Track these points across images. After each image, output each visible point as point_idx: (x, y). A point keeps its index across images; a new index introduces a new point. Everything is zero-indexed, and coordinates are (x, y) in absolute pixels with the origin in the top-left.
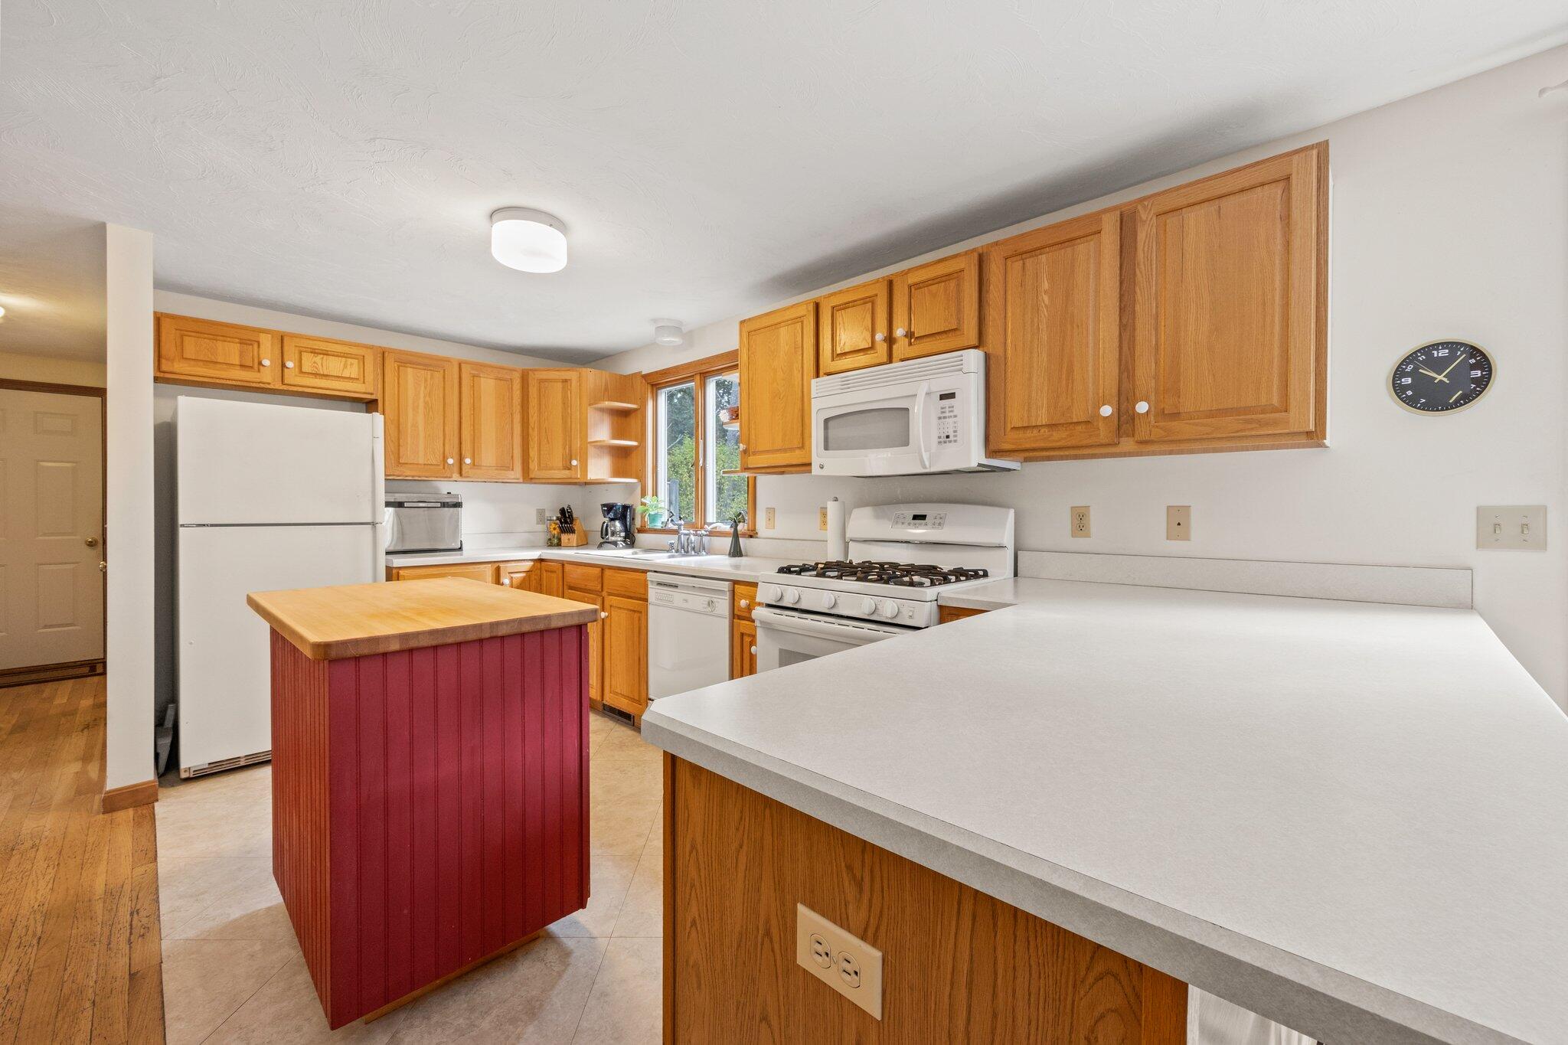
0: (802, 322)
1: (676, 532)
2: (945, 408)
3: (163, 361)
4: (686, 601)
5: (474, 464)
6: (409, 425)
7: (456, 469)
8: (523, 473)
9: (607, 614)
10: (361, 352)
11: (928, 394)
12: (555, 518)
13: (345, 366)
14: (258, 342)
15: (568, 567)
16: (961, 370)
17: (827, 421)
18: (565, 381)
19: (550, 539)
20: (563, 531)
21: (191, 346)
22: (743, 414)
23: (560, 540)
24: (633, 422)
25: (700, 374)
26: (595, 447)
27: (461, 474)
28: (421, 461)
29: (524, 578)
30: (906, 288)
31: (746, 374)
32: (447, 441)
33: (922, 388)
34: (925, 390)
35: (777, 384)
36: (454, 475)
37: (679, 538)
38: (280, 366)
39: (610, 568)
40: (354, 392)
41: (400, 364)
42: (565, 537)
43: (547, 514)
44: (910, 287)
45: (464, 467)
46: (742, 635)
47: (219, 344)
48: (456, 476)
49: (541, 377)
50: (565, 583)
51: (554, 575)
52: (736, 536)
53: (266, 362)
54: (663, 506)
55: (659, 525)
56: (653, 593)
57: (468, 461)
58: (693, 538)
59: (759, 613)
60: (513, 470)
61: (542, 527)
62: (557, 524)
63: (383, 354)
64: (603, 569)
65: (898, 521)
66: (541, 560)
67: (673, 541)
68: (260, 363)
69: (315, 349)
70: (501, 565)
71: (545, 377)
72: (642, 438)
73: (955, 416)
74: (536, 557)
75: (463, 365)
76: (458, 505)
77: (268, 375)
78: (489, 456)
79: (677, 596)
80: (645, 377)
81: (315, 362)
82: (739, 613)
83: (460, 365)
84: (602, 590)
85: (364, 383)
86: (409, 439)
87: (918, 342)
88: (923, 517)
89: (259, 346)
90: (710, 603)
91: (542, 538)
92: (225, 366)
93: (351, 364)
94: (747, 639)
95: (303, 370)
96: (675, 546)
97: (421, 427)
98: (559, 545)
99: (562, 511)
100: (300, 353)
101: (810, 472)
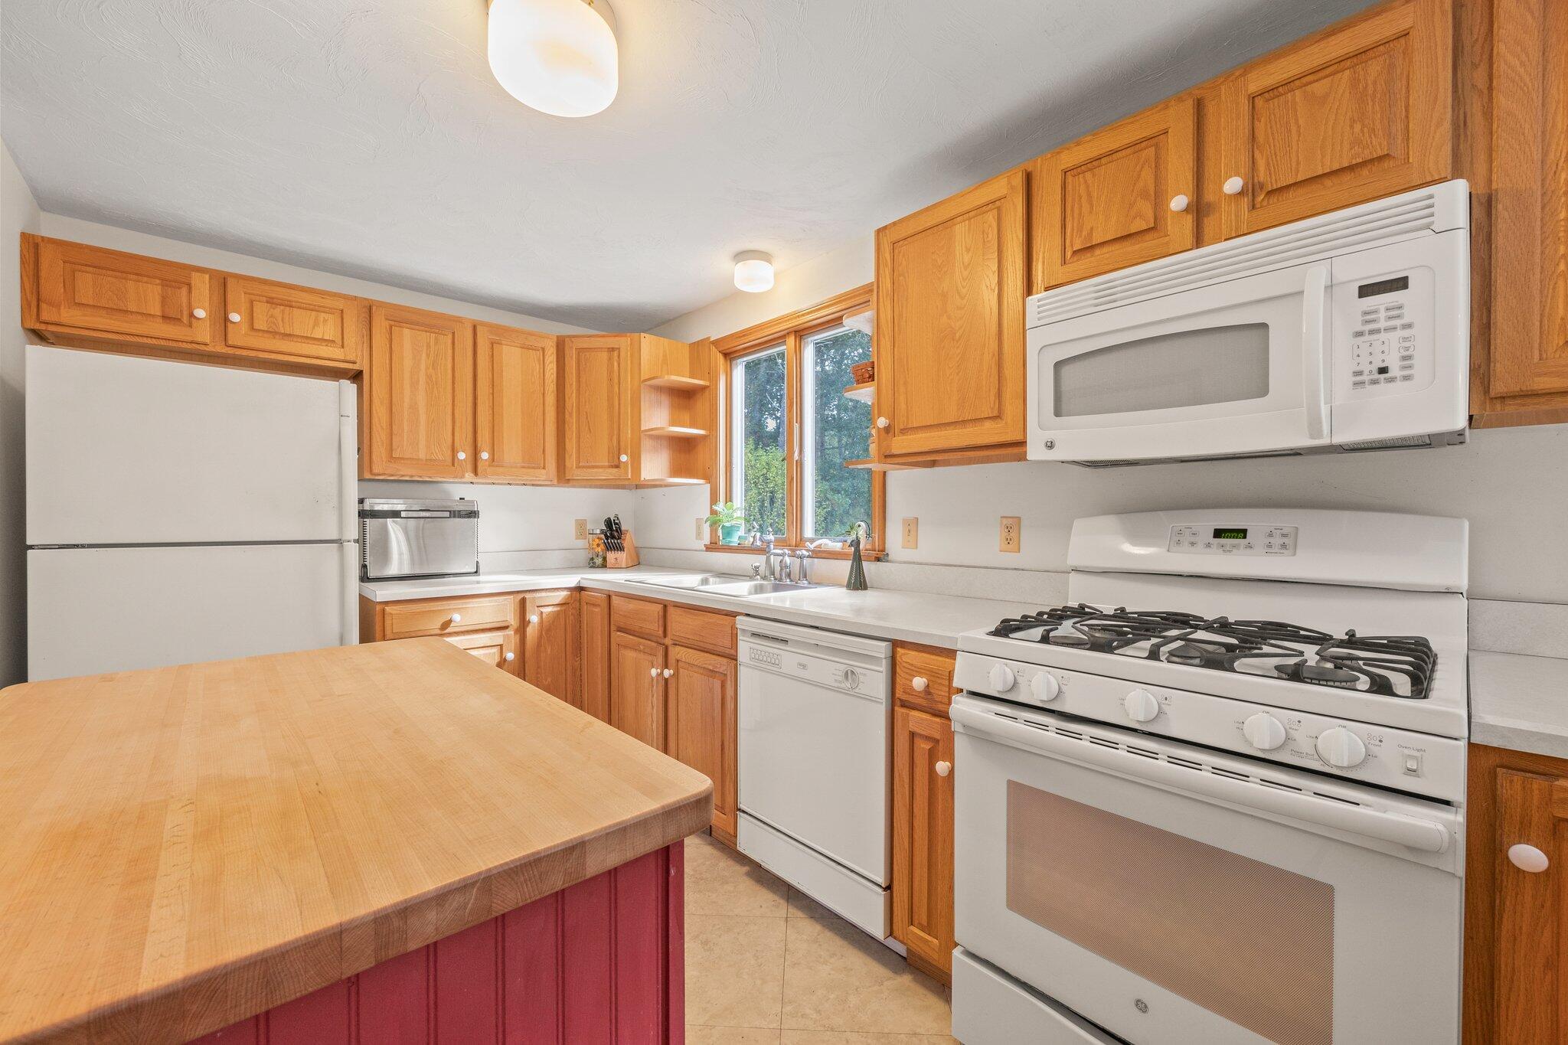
0: (999, 209)
1: (762, 551)
2: (1375, 312)
3: (43, 306)
4: (804, 666)
5: (493, 459)
6: (406, 405)
7: (469, 466)
8: (558, 471)
9: (672, 672)
10: (340, 304)
11: (1330, 288)
12: (598, 532)
13: (316, 324)
14: (189, 285)
15: (615, 600)
16: (1428, 227)
17: (1058, 365)
18: (613, 349)
19: (592, 559)
20: (609, 548)
21: (86, 285)
22: (884, 373)
23: (605, 559)
24: (701, 404)
25: (795, 332)
26: (651, 437)
27: (475, 472)
28: (422, 455)
29: (558, 613)
30: (1244, 103)
31: (889, 307)
32: (457, 429)
33: (1316, 278)
34: (1323, 281)
35: (949, 318)
36: (466, 475)
37: (768, 559)
38: (222, 322)
39: (677, 605)
40: (329, 359)
41: (392, 323)
42: (611, 556)
43: (589, 526)
44: (1252, 99)
45: (480, 465)
46: (913, 735)
47: (131, 285)
48: (469, 476)
49: (581, 345)
50: (612, 623)
51: (597, 610)
52: (858, 559)
53: (200, 313)
54: (739, 515)
55: (734, 541)
56: (745, 648)
57: (485, 456)
58: (788, 560)
59: (962, 708)
60: (544, 468)
61: (581, 543)
62: (601, 539)
63: (369, 310)
64: (665, 606)
65: (1177, 540)
66: (580, 589)
67: (758, 564)
68: (191, 315)
69: (273, 298)
70: (528, 596)
71: (585, 346)
72: (712, 425)
73: (1409, 326)
74: (573, 584)
75: (479, 328)
76: (473, 514)
77: (204, 335)
78: (512, 450)
79: (789, 659)
80: (716, 343)
81: (272, 316)
82: (904, 697)
83: (475, 328)
84: (665, 636)
85: (343, 347)
86: (405, 423)
87: (1273, 199)
88: (1242, 533)
89: (190, 291)
90: (849, 674)
91: (583, 556)
92: (139, 317)
93: (325, 321)
94: (923, 746)
95: (256, 326)
96: (762, 570)
97: (422, 410)
98: (604, 565)
99: (609, 523)
100: (252, 302)
101: (1022, 457)
